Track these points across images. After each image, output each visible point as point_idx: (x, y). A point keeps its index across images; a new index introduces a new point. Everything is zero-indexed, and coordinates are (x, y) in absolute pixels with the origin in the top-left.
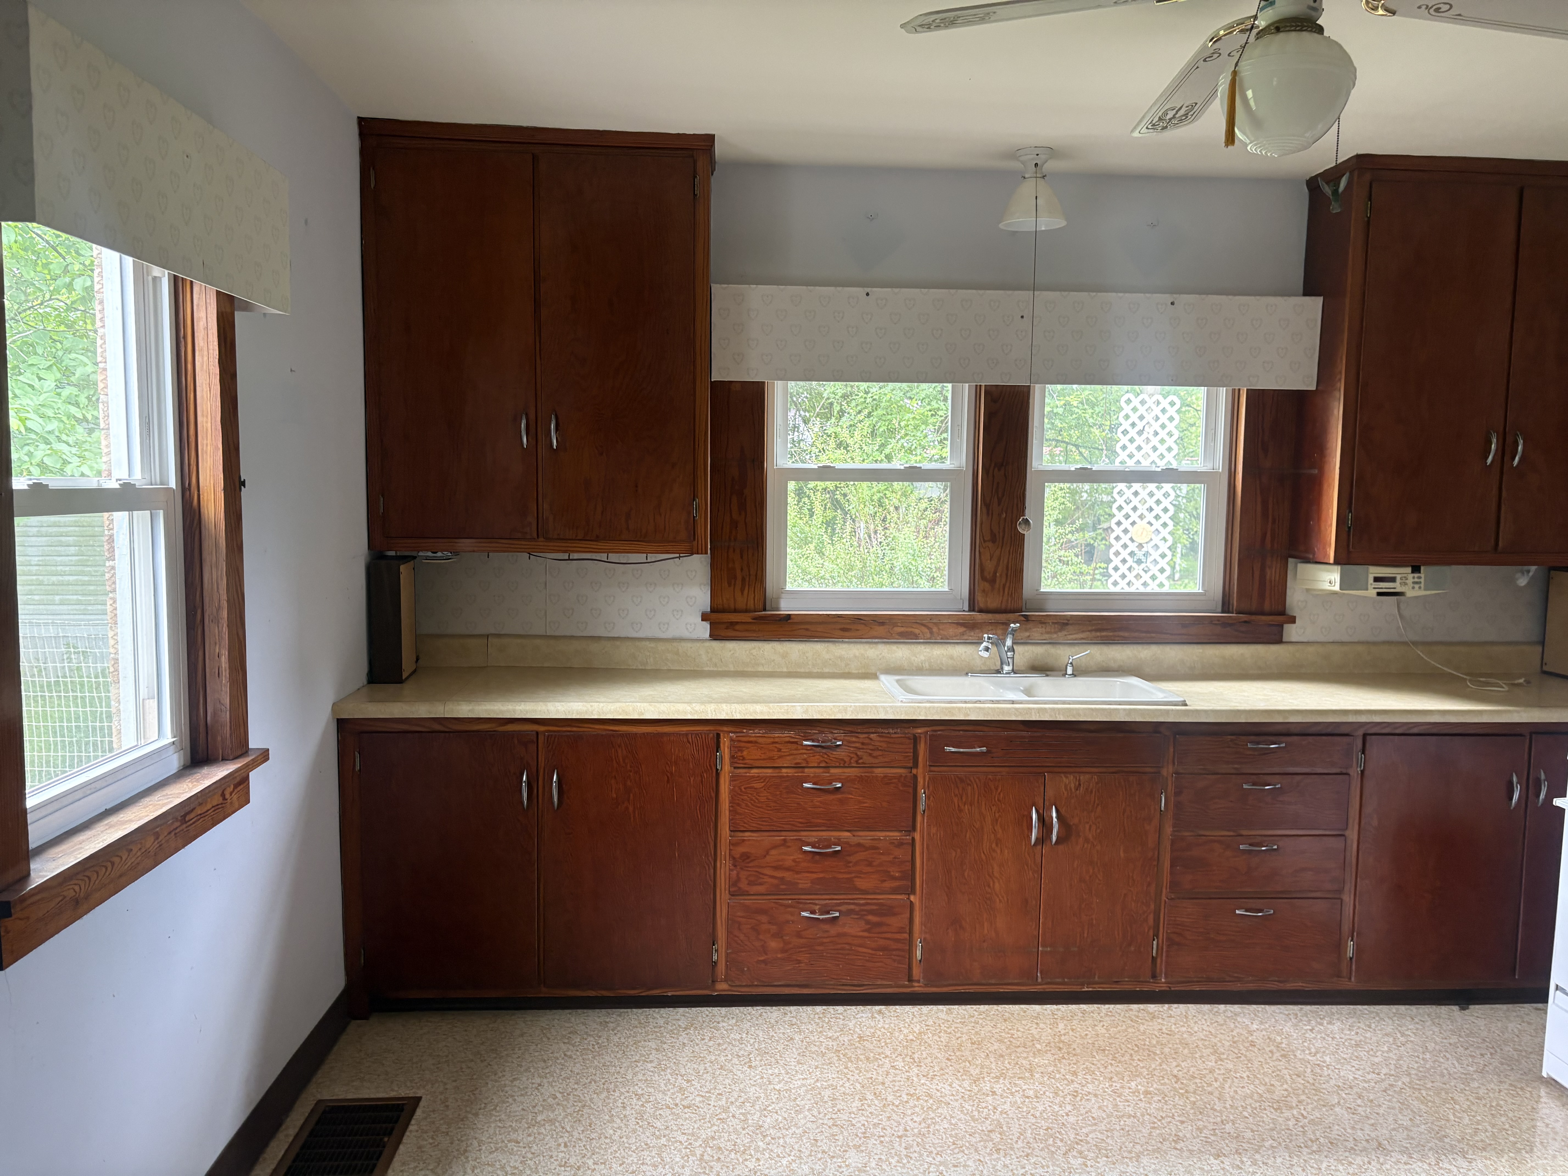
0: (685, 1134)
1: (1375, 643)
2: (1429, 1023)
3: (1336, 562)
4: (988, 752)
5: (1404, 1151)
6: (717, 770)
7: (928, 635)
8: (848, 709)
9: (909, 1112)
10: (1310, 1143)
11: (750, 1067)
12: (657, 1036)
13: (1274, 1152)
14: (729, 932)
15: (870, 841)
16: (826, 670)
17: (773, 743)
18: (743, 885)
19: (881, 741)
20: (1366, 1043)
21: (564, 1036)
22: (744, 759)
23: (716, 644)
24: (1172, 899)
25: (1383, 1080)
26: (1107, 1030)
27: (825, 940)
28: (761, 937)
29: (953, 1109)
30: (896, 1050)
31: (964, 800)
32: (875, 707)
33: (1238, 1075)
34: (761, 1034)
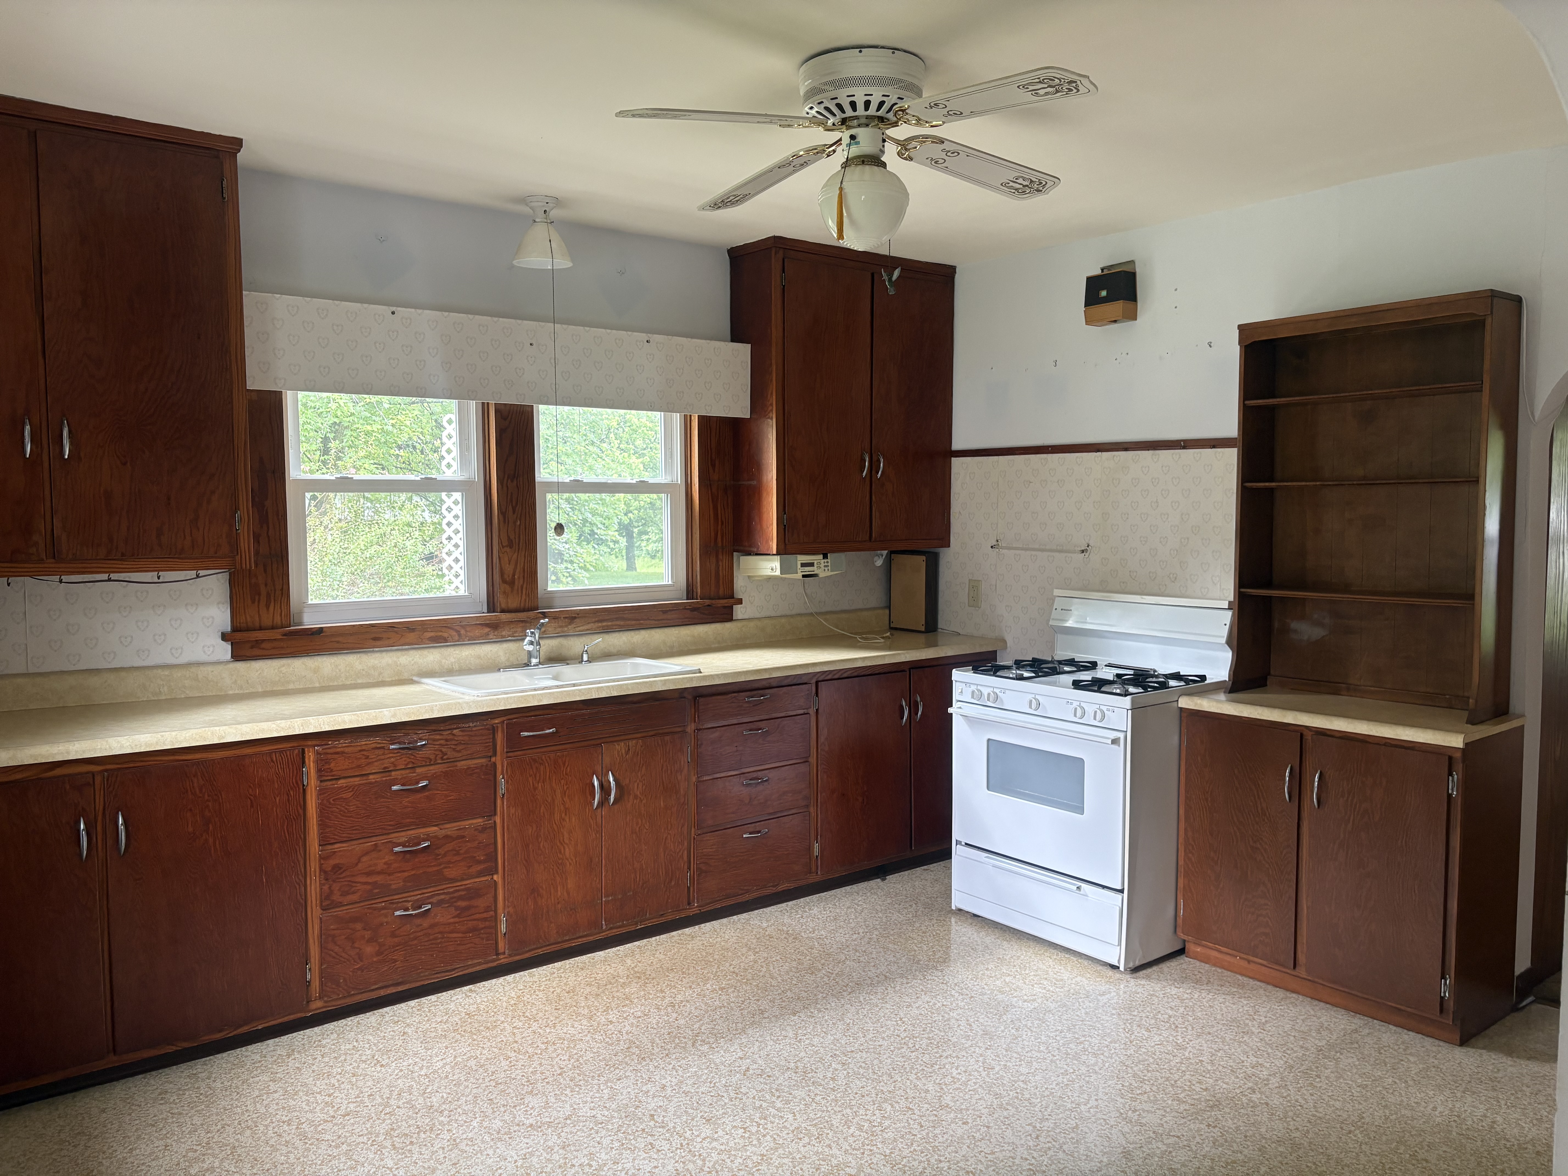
0: (362, 1135)
1: (792, 616)
2: (869, 894)
3: (778, 554)
4: (557, 732)
5: (902, 976)
6: (304, 785)
7: (457, 638)
8: (434, 708)
9: (554, 1055)
10: (844, 988)
11: (382, 1066)
12: (262, 1070)
13: (827, 1001)
14: (322, 947)
15: (456, 832)
16: (359, 681)
17: (360, 751)
18: (336, 897)
19: (463, 736)
20: (840, 916)
21: (155, 1100)
22: (332, 771)
23: (241, 666)
24: (699, 835)
25: (864, 937)
26: (666, 955)
27: (419, 934)
28: (356, 945)
29: (588, 1042)
30: (508, 1015)
31: (538, 778)
32: (459, 703)
33: (774, 959)
34: (371, 1038)
